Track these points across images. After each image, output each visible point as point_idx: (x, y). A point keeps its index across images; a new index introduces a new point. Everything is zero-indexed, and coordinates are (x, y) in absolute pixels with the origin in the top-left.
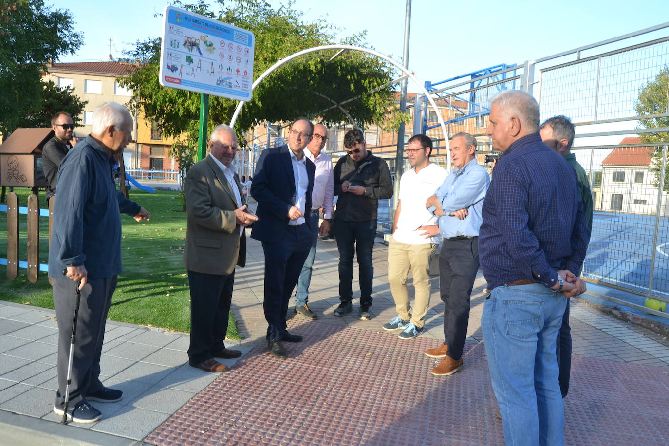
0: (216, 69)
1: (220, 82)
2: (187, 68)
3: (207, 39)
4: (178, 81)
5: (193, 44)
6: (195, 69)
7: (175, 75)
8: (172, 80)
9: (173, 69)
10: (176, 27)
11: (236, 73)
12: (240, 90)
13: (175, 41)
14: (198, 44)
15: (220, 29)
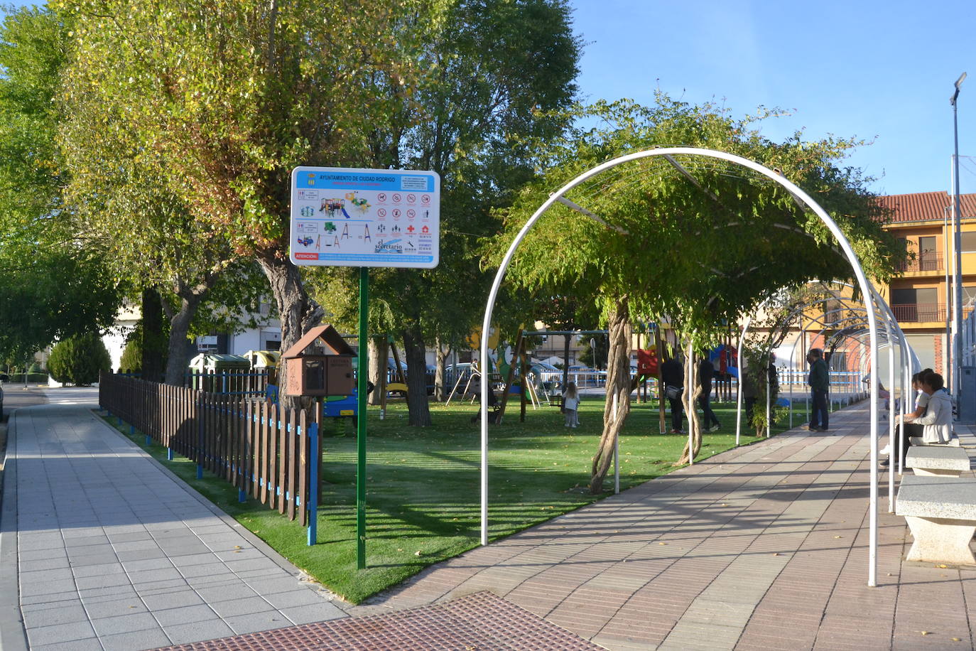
0: (373, 230)
1: (381, 247)
2: (328, 237)
3: (356, 196)
4: (314, 256)
5: (335, 207)
6: (339, 237)
7: (311, 249)
8: (305, 256)
9: (307, 242)
10: (307, 191)
11: (408, 231)
12: (417, 254)
13: (308, 208)
14: (343, 206)
15: (377, 179)
